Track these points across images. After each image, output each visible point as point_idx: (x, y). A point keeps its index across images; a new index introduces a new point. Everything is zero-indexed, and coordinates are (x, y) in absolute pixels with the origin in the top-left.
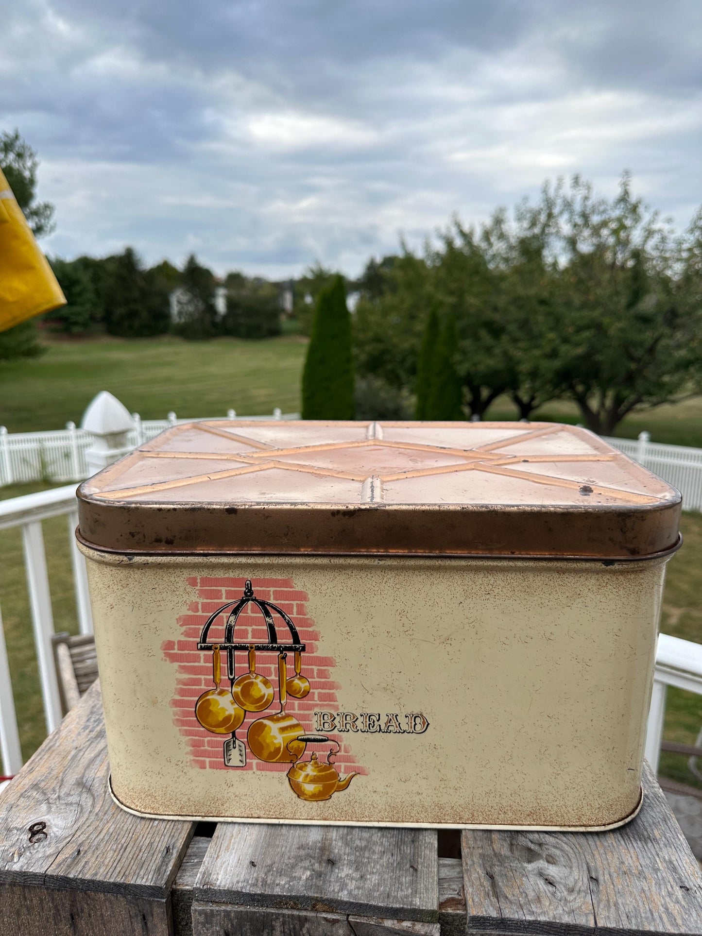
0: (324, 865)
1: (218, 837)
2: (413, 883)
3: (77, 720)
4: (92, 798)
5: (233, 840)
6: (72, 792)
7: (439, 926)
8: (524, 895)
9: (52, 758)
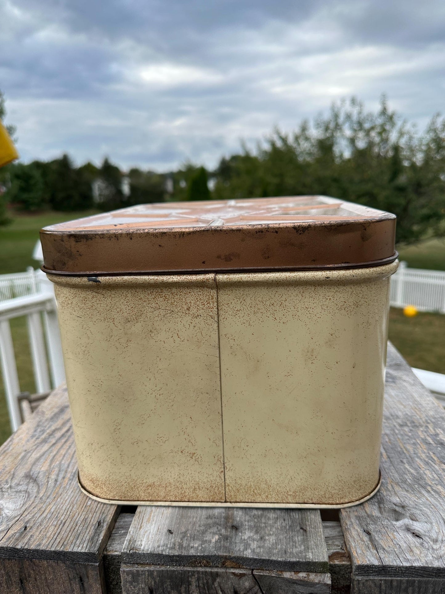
0: (229, 530)
1: (140, 512)
2: (305, 541)
3: (27, 431)
4: (37, 486)
5: (152, 514)
6: (21, 483)
7: (329, 575)
8: (398, 546)
9: (6, 458)
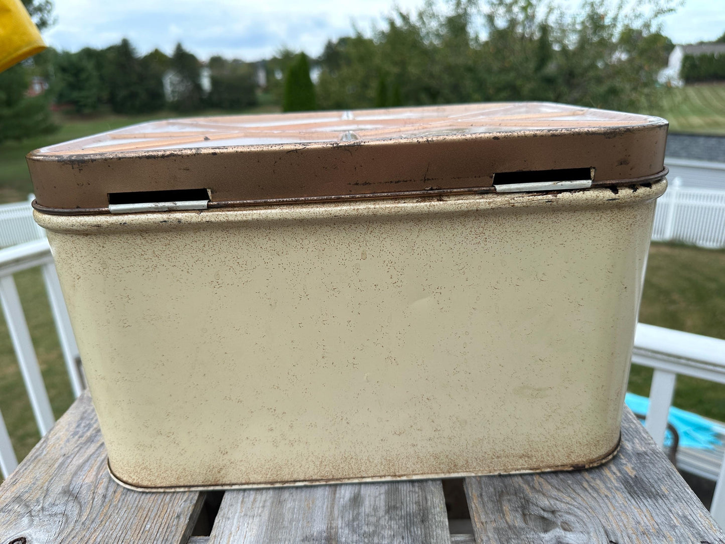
1: (215, 536)
3: (67, 427)
4: (79, 506)
5: (232, 538)
6: (58, 502)
9: (37, 467)
